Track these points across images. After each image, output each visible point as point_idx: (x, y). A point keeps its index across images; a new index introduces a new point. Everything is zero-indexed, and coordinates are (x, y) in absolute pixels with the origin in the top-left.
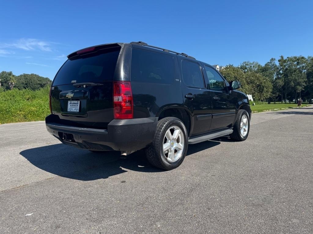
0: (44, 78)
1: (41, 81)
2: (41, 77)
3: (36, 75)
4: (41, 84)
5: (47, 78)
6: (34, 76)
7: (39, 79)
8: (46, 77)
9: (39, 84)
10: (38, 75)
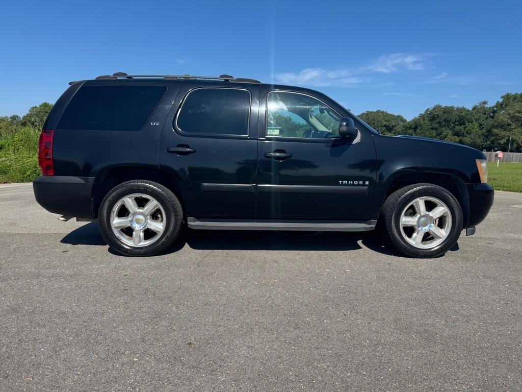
0: (394, 116)
1: (388, 121)
2: (390, 115)
3: (383, 112)
4: (388, 126)
5: (399, 117)
6: (380, 114)
7: (387, 119)
8: (397, 115)
9: (385, 126)
10: (386, 112)
